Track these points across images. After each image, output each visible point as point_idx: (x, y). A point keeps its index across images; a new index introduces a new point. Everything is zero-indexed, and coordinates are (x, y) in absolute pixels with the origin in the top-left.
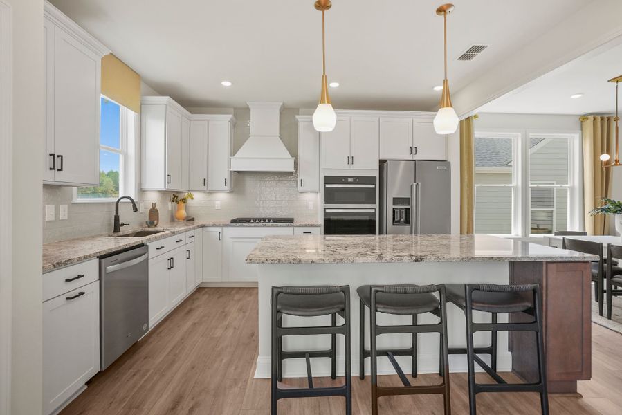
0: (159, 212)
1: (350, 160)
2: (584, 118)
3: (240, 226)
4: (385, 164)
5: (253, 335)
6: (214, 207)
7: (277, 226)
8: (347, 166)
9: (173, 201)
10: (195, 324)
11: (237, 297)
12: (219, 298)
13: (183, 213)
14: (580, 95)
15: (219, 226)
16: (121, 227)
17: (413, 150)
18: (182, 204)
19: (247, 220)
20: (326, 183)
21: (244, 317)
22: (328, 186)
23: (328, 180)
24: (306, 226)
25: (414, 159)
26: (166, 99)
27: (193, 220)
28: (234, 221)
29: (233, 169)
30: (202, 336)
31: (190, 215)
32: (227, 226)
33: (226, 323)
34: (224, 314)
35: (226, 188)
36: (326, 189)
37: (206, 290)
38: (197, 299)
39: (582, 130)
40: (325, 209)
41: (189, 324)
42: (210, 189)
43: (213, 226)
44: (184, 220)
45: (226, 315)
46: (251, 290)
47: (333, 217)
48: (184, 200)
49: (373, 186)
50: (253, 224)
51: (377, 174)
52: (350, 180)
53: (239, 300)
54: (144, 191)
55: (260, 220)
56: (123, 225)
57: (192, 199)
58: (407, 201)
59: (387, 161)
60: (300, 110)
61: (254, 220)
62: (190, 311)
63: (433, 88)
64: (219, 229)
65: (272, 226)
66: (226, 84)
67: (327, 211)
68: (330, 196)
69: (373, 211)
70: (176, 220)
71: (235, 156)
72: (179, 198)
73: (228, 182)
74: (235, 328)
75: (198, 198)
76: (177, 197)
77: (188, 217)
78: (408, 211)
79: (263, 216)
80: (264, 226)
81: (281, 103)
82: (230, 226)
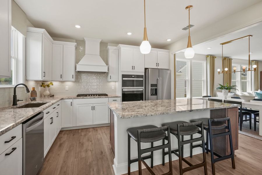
0: (37, 92)
1: (133, 68)
2: (208, 56)
3: (82, 98)
4: (147, 70)
5: (102, 153)
6: (65, 89)
7: (101, 98)
8: (132, 70)
9: (42, 86)
10: (67, 152)
11: (83, 134)
12: (73, 135)
13: (47, 92)
14: (210, 48)
15: (71, 98)
16: (17, 102)
17: (157, 64)
18: (47, 88)
19: (86, 95)
20: (123, 78)
21: (92, 144)
22: (124, 79)
23: (124, 76)
24: (114, 97)
25: (158, 68)
26: (43, 30)
27: (53, 96)
28: (79, 96)
29: (77, 70)
30: (75, 158)
31: (51, 93)
32: (75, 98)
33: (85, 148)
34: (81, 144)
35: (73, 80)
36: (123, 80)
37: (64, 132)
38: (61, 137)
39: (206, 60)
40: (122, 89)
41: (63, 153)
42: (64, 80)
43: (67, 99)
44: (48, 96)
45: (82, 144)
46: (88, 129)
47: (126, 93)
48: (48, 86)
49: (142, 79)
50: (89, 97)
51: (143, 74)
52: (133, 76)
53: (85, 135)
54: (28, 81)
55: (92, 95)
56: (19, 101)
57: (52, 85)
58: (156, 85)
59: (148, 68)
60: (108, 44)
61: (89, 95)
62: (61, 145)
63: (167, 40)
64: (71, 100)
65: (99, 98)
66: (78, 27)
67: (124, 90)
68: (124, 84)
69: (142, 90)
70: (43, 96)
71: (79, 64)
72: (45, 85)
73: (74, 77)
74: (91, 151)
75: (56, 84)
76: (44, 84)
77: (50, 94)
78: (156, 89)
79: (91, 93)
80: (94, 98)
81: (101, 40)
82: (77, 98)
